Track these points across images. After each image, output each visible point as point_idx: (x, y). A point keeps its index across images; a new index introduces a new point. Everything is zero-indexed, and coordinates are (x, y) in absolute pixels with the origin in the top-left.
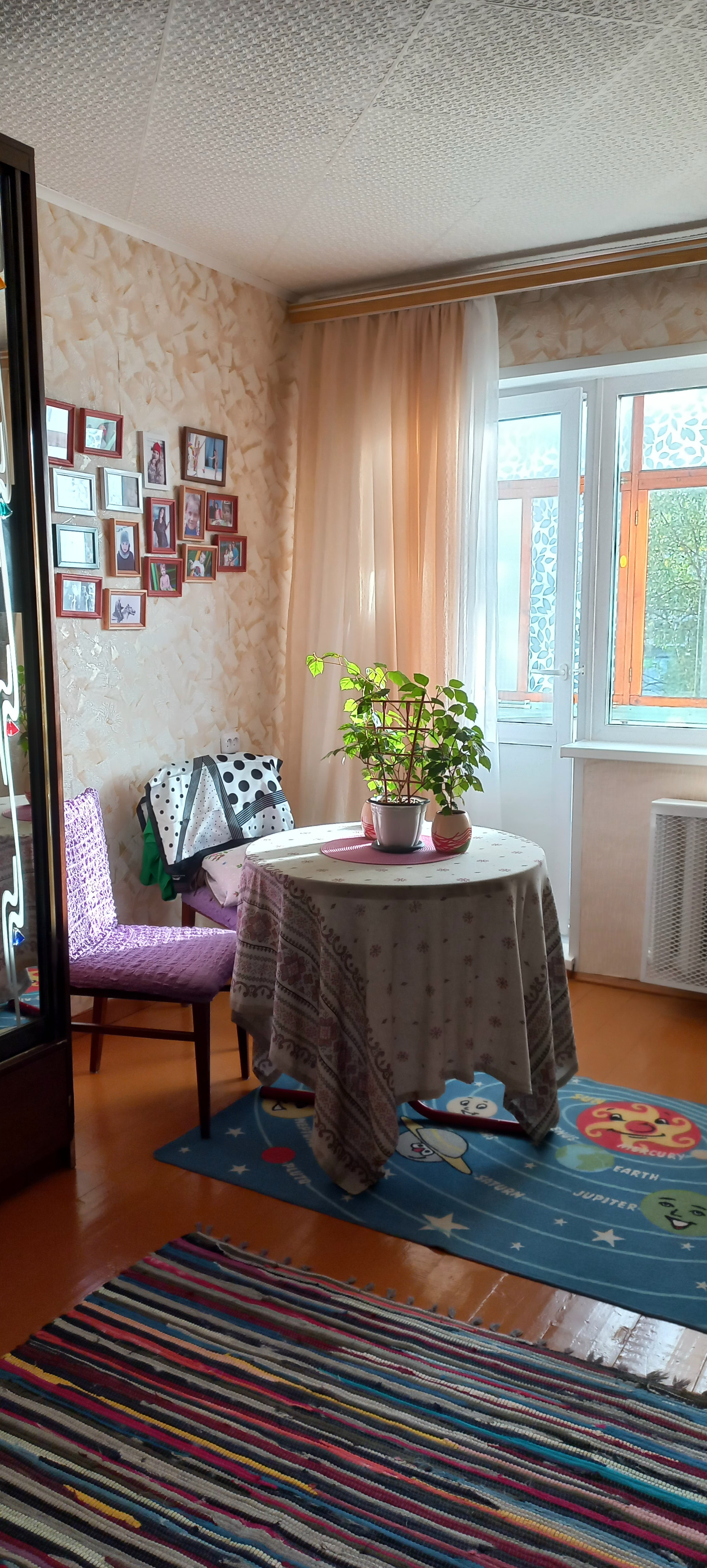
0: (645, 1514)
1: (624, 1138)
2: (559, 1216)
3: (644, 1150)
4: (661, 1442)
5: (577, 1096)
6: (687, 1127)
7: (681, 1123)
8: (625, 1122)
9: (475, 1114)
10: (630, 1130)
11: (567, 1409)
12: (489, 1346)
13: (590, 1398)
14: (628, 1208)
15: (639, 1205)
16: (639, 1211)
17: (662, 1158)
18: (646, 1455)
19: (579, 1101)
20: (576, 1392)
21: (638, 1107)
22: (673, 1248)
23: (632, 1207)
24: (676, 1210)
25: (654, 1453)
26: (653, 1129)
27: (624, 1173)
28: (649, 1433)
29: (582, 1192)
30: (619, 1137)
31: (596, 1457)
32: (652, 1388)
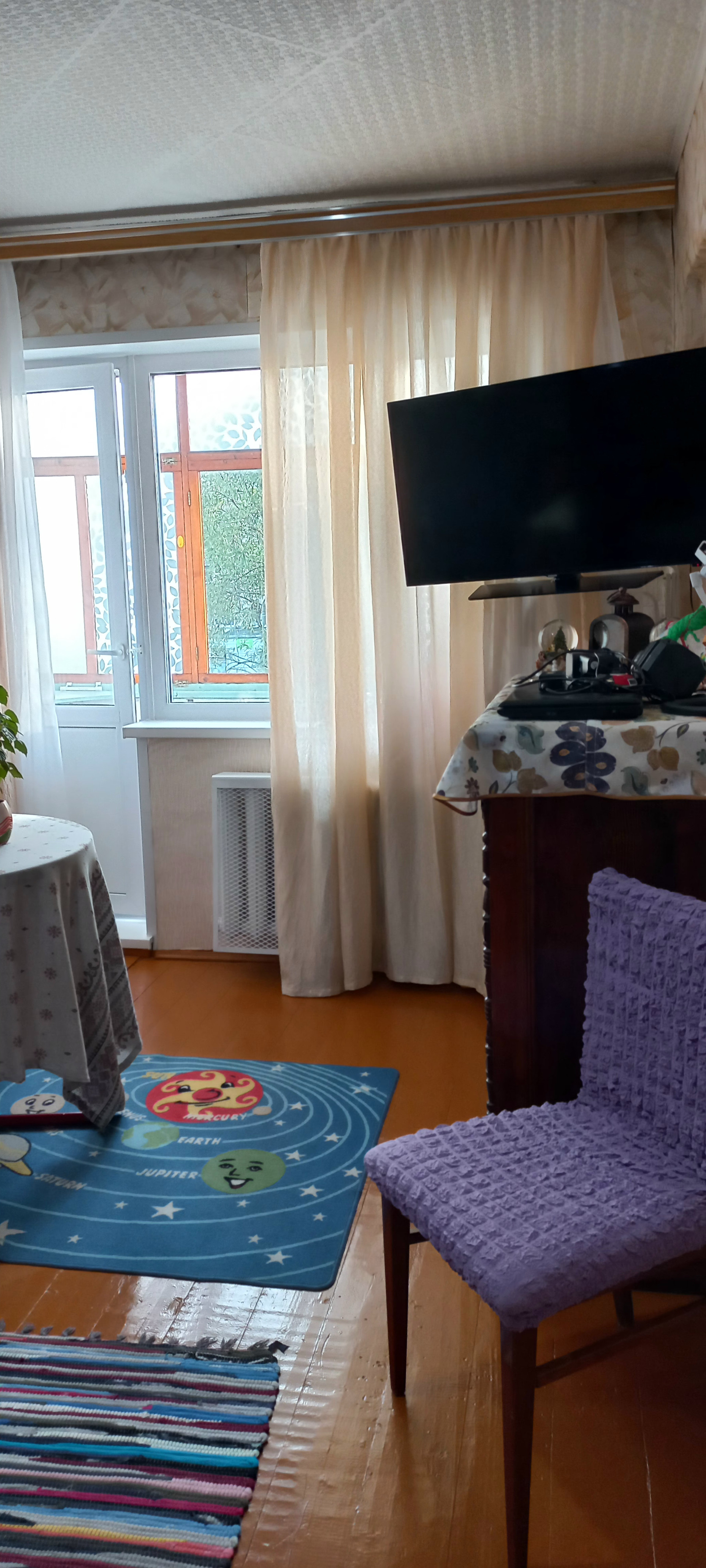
0: (186, 1484)
1: (190, 1108)
2: (120, 1199)
3: (209, 1116)
4: (206, 1407)
5: (148, 1075)
6: (252, 1085)
7: (246, 1083)
8: (192, 1093)
9: (41, 1111)
10: (197, 1099)
11: (115, 1398)
12: (39, 1351)
13: (138, 1381)
14: (189, 1177)
15: (199, 1173)
16: (200, 1178)
17: (226, 1121)
18: (191, 1424)
19: (149, 1079)
20: (125, 1378)
21: (207, 1074)
22: (230, 1207)
23: (193, 1175)
24: (235, 1170)
25: (198, 1420)
26: (219, 1093)
27: (188, 1143)
28: (194, 1400)
29: (146, 1170)
30: (186, 1108)
31: (141, 1440)
32: (201, 1355)
